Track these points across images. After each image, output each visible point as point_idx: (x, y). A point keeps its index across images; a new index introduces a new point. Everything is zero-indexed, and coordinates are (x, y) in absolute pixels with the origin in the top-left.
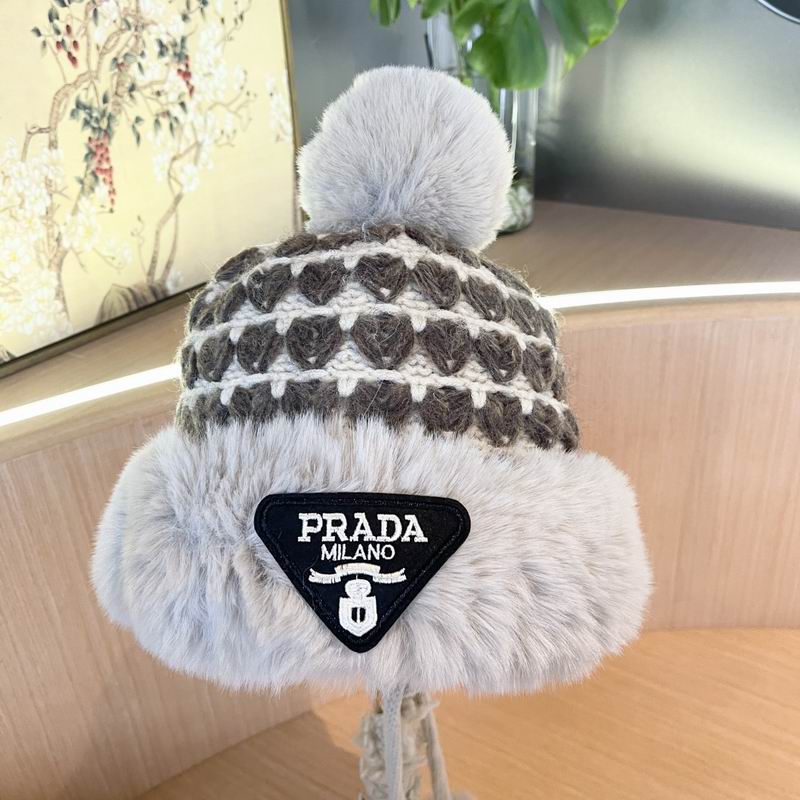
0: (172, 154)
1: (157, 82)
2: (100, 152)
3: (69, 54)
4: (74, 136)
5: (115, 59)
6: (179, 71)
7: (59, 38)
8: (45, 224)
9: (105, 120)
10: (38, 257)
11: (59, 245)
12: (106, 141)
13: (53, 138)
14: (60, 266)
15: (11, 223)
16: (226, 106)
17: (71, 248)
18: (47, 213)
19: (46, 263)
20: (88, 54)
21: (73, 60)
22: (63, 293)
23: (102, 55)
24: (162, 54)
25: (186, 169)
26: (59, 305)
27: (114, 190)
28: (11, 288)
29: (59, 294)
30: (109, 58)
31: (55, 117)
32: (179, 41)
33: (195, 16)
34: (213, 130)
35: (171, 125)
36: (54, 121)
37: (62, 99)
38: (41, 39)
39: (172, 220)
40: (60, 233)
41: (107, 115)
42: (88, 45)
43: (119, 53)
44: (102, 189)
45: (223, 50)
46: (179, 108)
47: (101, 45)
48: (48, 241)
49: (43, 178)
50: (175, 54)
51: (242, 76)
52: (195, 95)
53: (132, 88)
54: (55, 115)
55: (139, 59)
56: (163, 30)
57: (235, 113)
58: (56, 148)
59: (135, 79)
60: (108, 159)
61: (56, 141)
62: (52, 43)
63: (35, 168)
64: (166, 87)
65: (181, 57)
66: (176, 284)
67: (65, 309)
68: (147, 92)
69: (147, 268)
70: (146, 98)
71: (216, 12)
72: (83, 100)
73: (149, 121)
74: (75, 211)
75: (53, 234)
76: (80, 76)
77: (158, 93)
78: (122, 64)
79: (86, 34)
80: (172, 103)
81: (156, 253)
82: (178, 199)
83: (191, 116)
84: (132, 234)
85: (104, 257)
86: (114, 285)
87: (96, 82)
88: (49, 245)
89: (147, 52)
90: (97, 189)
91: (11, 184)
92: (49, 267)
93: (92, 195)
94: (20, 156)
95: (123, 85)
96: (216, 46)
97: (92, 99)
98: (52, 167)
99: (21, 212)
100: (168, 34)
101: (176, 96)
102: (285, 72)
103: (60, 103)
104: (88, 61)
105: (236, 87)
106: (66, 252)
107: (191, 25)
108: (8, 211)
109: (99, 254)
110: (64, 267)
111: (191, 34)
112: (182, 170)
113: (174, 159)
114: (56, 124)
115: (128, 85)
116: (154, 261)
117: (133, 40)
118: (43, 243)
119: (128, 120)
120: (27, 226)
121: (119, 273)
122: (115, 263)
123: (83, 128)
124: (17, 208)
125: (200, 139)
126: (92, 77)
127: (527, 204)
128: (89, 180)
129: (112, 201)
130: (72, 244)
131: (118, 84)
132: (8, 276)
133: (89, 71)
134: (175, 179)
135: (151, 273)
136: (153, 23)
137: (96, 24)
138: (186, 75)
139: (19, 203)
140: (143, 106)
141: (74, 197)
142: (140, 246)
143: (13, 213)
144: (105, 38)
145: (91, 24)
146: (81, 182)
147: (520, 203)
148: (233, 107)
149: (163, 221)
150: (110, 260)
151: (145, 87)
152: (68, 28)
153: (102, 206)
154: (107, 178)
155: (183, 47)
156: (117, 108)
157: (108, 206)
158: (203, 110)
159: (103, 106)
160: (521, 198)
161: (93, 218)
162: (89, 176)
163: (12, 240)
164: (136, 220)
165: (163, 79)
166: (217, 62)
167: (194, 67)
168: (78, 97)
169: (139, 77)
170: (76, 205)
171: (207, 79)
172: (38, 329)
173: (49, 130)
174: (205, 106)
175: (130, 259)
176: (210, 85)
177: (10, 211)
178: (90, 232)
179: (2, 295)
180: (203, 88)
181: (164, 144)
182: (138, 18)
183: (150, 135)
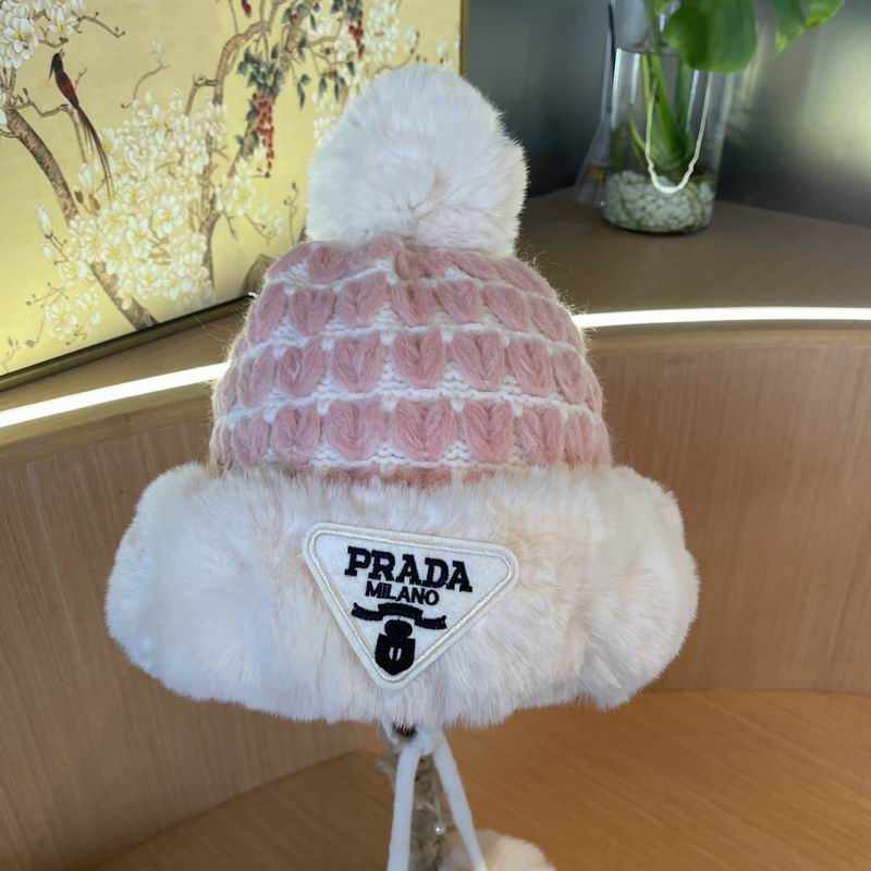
1: (327, 39)
2: (262, 111)
3: (243, 1)
4: (239, 90)
5: (289, 11)
6: (351, 28)
8: (202, 185)
9: (272, 77)
10: (191, 218)
11: (212, 207)
12: (269, 100)
13: (218, 92)
14: (211, 229)
15: (168, 181)
17: (224, 211)
18: (204, 172)
19: (197, 225)
20: (262, 3)
21: (247, 9)
22: (211, 259)
23: (276, 5)
24: (336, 8)
26: (206, 272)
27: (272, 153)
28: (161, 249)
29: (208, 260)
30: (282, 9)
31: (223, 70)
35: (336, 88)
36: (221, 74)
37: (232, 50)
40: (214, 195)
41: (275, 70)
43: (293, 4)
44: (260, 152)
45: (397, 8)
46: (346, 69)
48: (203, 202)
49: (204, 135)
50: (349, 9)
51: (414, 38)
52: (364, 55)
54: (223, 67)
55: (313, 12)
58: (220, 103)
59: (305, 33)
60: (270, 120)
61: (222, 96)
63: (198, 123)
64: (337, 44)
65: (355, 13)
67: (211, 277)
68: (317, 49)
70: (315, 55)
72: (252, 52)
73: (315, 81)
74: (232, 173)
75: (208, 195)
76: (253, 26)
77: (328, 51)
78: (295, 16)
80: (341, 63)
83: (358, 77)
84: (285, 202)
85: (255, 225)
86: (261, 255)
87: (267, 33)
88: (203, 207)
89: (321, 5)
90: (256, 151)
91: (172, 139)
92: (200, 230)
93: (250, 157)
94: (184, 109)
95: (293, 40)
97: (261, 53)
98: (215, 124)
99: (179, 168)
101: (345, 54)
102: (458, 37)
103: (230, 53)
104: (261, 11)
105: (407, 50)
106: (218, 216)
108: (166, 168)
109: (250, 220)
110: (215, 232)
114: (223, 77)
115: (298, 40)
118: (197, 205)
120: (183, 184)
121: (268, 243)
122: (266, 232)
123: (249, 84)
124: (176, 164)
126: (263, 28)
127: (708, 203)
128: (249, 140)
129: (270, 165)
130: (224, 208)
131: (290, 38)
132: (160, 235)
133: (262, 21)
138: (357, 33)
139: (177, 160)
140: (310, 65)
141: (233, 158)
142: (292, 216)
143: (172, 171)
146: (241, 141)
147: (700, 202)
150: (260, 228)
151: (315, 43)
153: (259, 170)
154: (267, 139)
155: (358, 2)
156: (285, 64)
157: (265, 170)
158: (370, 74)
159: (271, 61)
160: (702, 195)
161: (248, 181)
162: (250, 137)
163: (168, 198)
164: (291, 187)
165: (334, 35)
166: (391, 21)
167: (367, 24)
168: (248, 49)
169: (310, 32)
170: (233, 167)
171: (378, 39)
172: (183, 295)
173: (216, 83)
174: (373, 69)
175: (280, 229)
176: (381, 45)
177: (169, 168)
178: (244, 196)
179: (152, 256)
180: (373, 49)
181: (327, 107)
183: (315, 96)
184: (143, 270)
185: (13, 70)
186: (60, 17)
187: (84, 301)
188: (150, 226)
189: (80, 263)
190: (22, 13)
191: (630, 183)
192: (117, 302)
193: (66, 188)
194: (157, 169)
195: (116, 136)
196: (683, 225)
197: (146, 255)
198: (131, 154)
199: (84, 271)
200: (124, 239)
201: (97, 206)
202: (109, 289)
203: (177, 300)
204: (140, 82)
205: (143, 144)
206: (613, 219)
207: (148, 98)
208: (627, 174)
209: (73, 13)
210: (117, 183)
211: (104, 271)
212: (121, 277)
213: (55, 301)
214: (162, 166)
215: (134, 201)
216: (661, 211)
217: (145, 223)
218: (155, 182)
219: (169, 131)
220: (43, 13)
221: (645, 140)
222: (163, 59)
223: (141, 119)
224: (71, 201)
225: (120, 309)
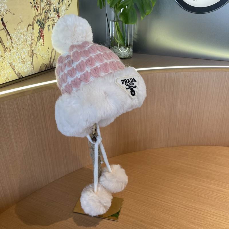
2: (41, 32)
3: (37, 9)
4: (37, 27)
5: (45, 11)
6: (57, 15)
7: (35, 5)
8: (30, 47)
9: (43, 25)
10: (29, 54)
11: (33, 52)
12: (43, 29)
13: (33, 27)
14: (33, 57)
15: (24, 45)
17: (35, 53)
18: (31, 44)
19: (30, 56)
20: (40, 9)
23: (43, 10)
24: (54, 11)
26: (32, 65)
27: (44, 41)
28: (23, 60)
29: (32, 63)
30: (44, 11)
31: (33, 23)
32: (57, 8)
33: (61, 3)
37: (35, 19)
38: (32, 5)
40: (33, 49)
41: (43, 23)
42: (40, 7)
43: (46, 10)
44: (41, 40)
45: (66, 12)
47: (43, 8)
48: (31, 51)
49: (30, 36)
50: (57, 11)
55: (50, 12)
58: (33, 29)
60: (43, 34)
62: (34, 6)
63: (29, 33)
64: (55, 18)
65: (58, 12)
66: (55, 65)
67: (33, 67)
68: (51, 19)
70: (51, 21)
71: (65, 3)
72: (39, 19)
73: (51, 26)
74: (36, 45)
76: (39, 14)
77: (53, 20)
78: (47, 12)
79: (40, 5)
81: (51, 57)
84: (47, 52)
85: (41, 56)
86: (43, 63)
87: (41, 16)
89: (51, 10)
91: (24, 37)
94: (26, 31)
96: (64, 11)
97: (41, 19)
98: (32, 34)
99: (26, 43)
100: (55, 7)
104: (40, 11)
107: (60, 5)
109: (40, 55)
111: (60, 7)
115: (47, 17)
116: (51, 59)
117: (49, 7)
119: (47, 25)
120: (27, 46)
121: (44, 60)
122: (43, 58)
123: (39, 26)
126: (41, 14)
127: (132, 52)
128: (39, 38)
129: (43, 43)
132: (23, 57)
135: (50, 61)
136: (53, 4)
137: (42, 3)
139: (26, 41)
140: (50, 23)
141: (36, 41)
142: (48, 55)
144: (44, 6)
145: (41, 3)
146: (38, 38)
147: (130, 52)
149: (53, 50)
151: (51, 18)
152: (37, 3)
153: (41, 44)
154: (43, 38)
155: (58, 10)
156: (45, 22)
157: (43, 44)
159: (42, 21)
160: (130, 50)
161: (39, 47)
162: (39, 37)
163: (24, 49)
164: (48, 49)
165: (54, 16)
166: (65, 14)
167: (60, 15)
168: (38, 19)
169: (50, 16)
170: (36, 43)
172: (28, 71)
173: (32, 25)
175: (46, 58)
177: (24, 43)
178: (39, 50)
179: (21, 62)
182: (50, 2)
183: (51, 29)
184: (20, 65)
186: (3, 10)
187: (8, 71)
188: (21, 55)
189: (7, 62)
192: (15, 71)
193: (4, 46)
194: (21, 43)
195: (14, 35)
196: (127, 56)
197: (20, 62)
198: (17, 39)
199: (8, 64)
200: (16, 58)
201: (10, 50)
202: (13, 68)
203: (27, 72)
204: (18, 24)
205: (19, 37)
207: (20, 28)
208: (115, 47)
209: (5, 10)
210: (14, 46)
211: (12, 65)
212: (15, 66)
213: (3, 70)
214: (23, 42)
215: (17, 50)
216: (123, 54)
217: (20, 54)
218: (21, 46)
219: (24, 35)
221: (117, 40)
222: (22, 20)
223: (18, 32)
224: (5, 49)
225: (15, 73)
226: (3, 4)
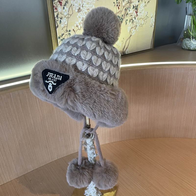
0: (131, 27)
1: (131, 13)
3: (118, 7)
5: (125, 9)
6: (136, 11)
7: (117, 4)
9: (122, 20)
12: (121, 23)
16: (143, 19)
20: (121, 7)
21: (119, 8)
23: (123, 8)
24: (133, 8)
25: (133, 30)
30: (124, 8)
32: (137, 6)
33: (140, 1)
34: (139, 23)
35: (132, 22)
38: (115, 4)
39: (129, 39)
42: (122, 6)
43: (126, 7)
45: (144, 8)
46: (134, 18)
50: (136, 8)
51: (147, 13)
52: (138, 16)
53: (127, 14)
55: (129, 9)
56: (134, 4)
57: (144, 20)
59: (128, 12)
64: (133, 14)
65: (137, 9)
66: (127, 52)
68: (129, 15)
69: (123, 48)
70: (129, 16)
71: (144, 1)
72: (119, 15)
73: (129, 20)
76: (119, 11)
77: (131, 15)
79: (122, 4)
80: (133, 18)
81: (125, 45)
82: (131, 36)
83: (136, 20)
84: (122, 41)
89: (131, 8)
100: (135, 4)
101: (134, 16)
102: (155, 13)
104: (121, 9)
105: (145, 15)
107: (140, 3)
111: (139, 5)
112: (133, 31)
113: (132, 28)
115: (126, 13)
116: (124, 47)
117: (129, 5)
119: (125, 20)
122: (118, 46)
125: (137, 25)
126: (121, 11)
134: (131, 32)
135: (123, 49)
136: (133, 2)
137: (124, 2)
138: (137, 12)
140: (128, 18)
142: (123, 44)
144: (124, 5)
145: (123, 2)
148: (144, 19)
149: (127, 40)
151: (129, 14)
152: (119, 2)
155: (137, 7)
156: (124, 18)
158: (138, 19)
159: (122, 17)
164: (123, 39)
165: (133, 13)
166: (143, 10)
168: (118, 15)
169: (129, 12)
171: (140, 13)
174: (139, 19)
175: (120, 46)
176: (141, 14)
180: (139, 15)
181: (130, 25)
182: (131, 1)
183: (128, 23)
185: (84, 18)
190: (86, 9)
191: (187, 40)
206: (184, 48)
216: (193, 46)
220: (89, 9)
226: (92, 5)
